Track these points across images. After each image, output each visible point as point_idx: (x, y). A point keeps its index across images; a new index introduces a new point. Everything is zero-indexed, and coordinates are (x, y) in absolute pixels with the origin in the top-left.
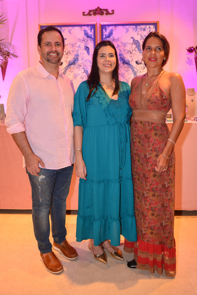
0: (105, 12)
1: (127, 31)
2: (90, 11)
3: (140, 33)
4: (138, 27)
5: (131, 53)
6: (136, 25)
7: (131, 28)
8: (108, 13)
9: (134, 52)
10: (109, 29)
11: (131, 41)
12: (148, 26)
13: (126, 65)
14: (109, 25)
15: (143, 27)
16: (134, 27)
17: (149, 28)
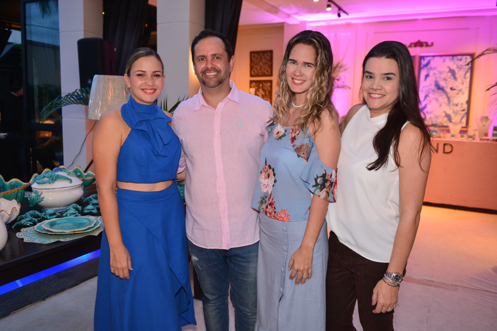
0: (425, 44)
1: (444, 61)
2: (411, 44)
3: (456, 62)
4: (455, 58)
5: (446, 80)
6: (453, 56)
7: (448, 59)
8: (427, 45)
9: (449, 80)
10: (427, 60)
11: (447, 70)
12: (464, 57)
13: (440, 91)
14: (427, 56)
15: (460, 57)
16: (451, 57)
17: (466, 58)
